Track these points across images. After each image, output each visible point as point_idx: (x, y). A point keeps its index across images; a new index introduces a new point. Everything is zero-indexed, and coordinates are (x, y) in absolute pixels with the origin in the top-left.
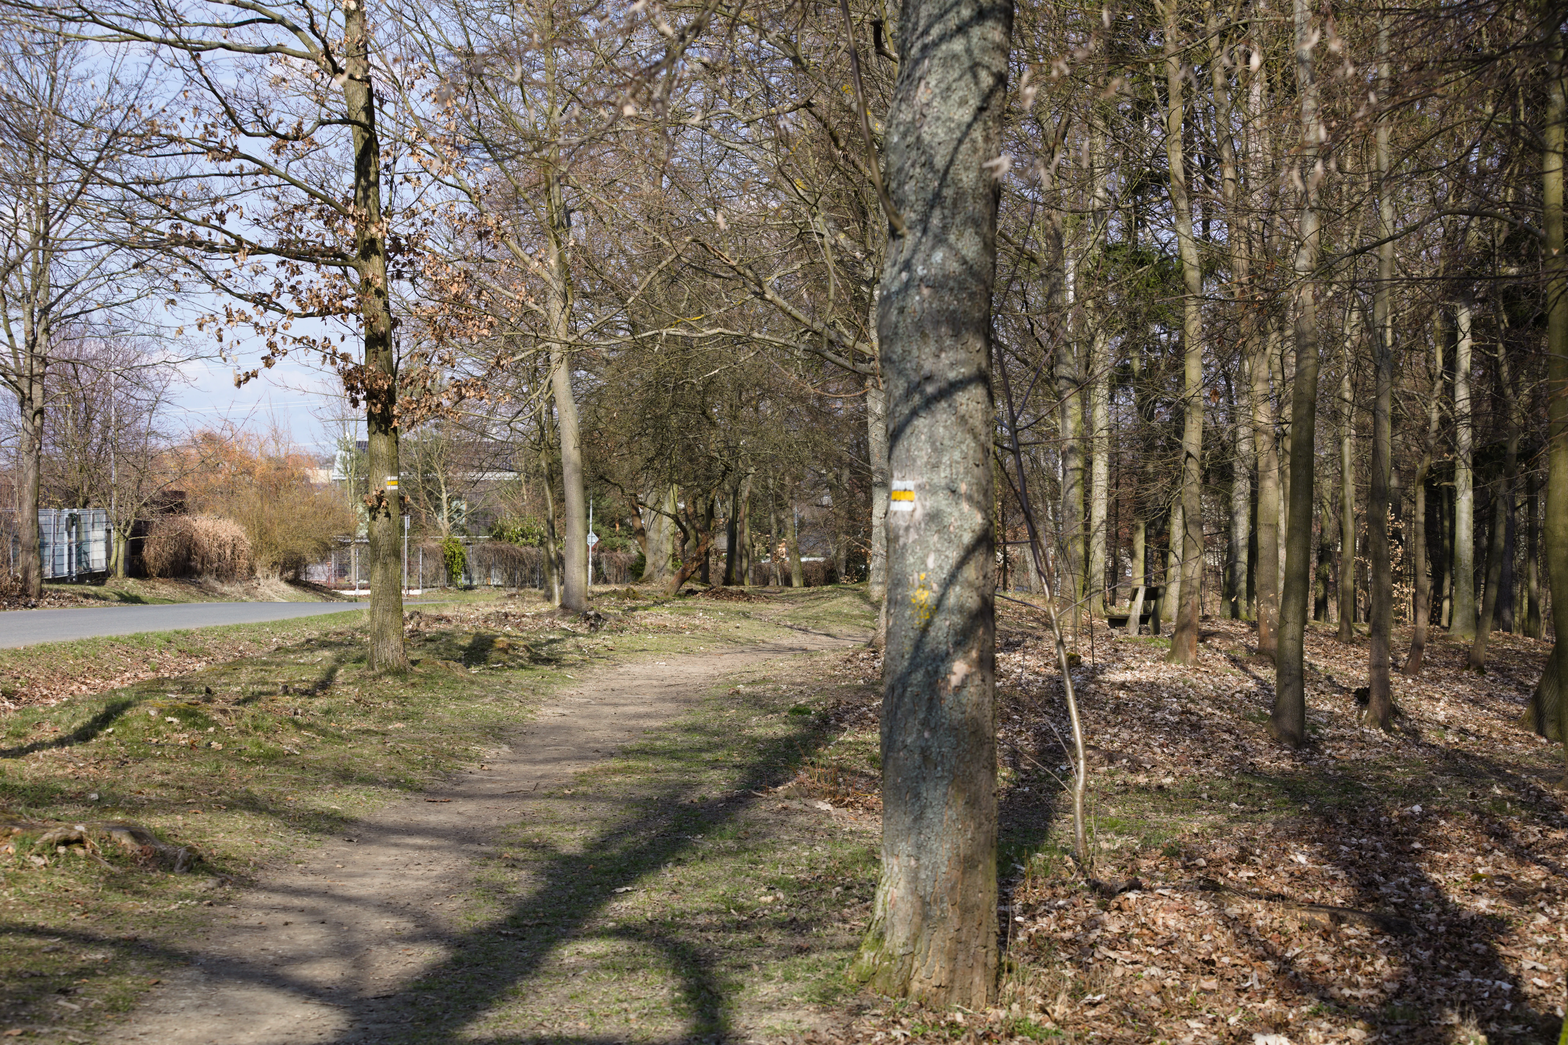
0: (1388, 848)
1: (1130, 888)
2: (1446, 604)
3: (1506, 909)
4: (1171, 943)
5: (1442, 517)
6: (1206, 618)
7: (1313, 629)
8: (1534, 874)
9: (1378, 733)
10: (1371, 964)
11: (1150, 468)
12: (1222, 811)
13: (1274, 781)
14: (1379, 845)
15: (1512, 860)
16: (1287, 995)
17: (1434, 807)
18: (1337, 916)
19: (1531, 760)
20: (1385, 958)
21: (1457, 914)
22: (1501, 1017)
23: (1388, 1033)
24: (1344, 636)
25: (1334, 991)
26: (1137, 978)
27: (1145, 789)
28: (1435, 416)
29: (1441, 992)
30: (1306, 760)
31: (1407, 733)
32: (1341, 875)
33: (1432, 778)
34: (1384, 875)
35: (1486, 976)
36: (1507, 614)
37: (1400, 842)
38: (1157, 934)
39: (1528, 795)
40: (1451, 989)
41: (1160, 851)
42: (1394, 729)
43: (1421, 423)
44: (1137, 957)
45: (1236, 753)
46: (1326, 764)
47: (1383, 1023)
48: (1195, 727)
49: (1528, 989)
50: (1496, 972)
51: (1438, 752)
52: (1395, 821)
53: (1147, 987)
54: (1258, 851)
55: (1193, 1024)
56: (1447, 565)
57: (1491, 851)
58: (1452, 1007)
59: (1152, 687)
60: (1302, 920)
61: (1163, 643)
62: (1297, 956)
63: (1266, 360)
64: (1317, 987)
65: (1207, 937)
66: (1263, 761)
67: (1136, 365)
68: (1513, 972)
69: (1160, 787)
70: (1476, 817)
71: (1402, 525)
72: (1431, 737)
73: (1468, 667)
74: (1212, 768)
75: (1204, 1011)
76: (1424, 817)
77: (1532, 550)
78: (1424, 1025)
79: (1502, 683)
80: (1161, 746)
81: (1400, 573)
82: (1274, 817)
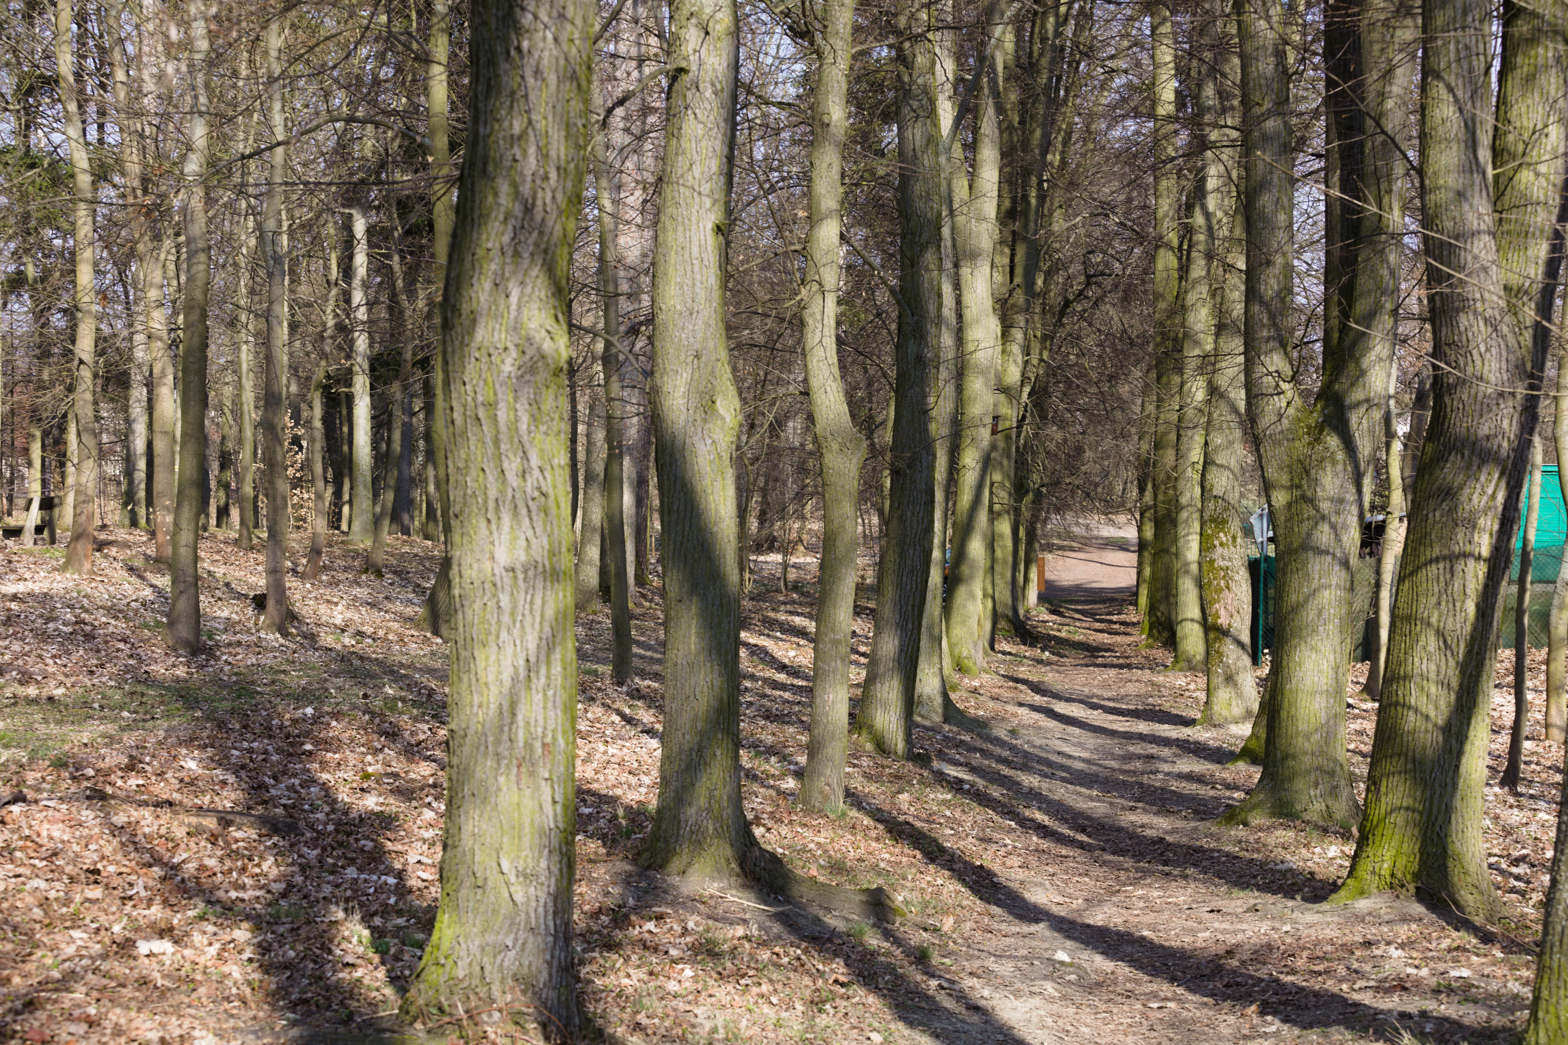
0: (279, 750)
1: (15, 800)
2: (346, 509)
3: (394, 805)
4: (55, 854)
5: (341, 424)
6: (104, 527)
7: (214, 536)
8: (423, 770)
9: (273, 638)
10: (259, 865)
11: (45, 376)
12: (114, 720)
13: (167, 689)
14: (270, 748)
15: (402, 758)
16: (173, 900)
17: (326, 709)
18: (225, 821)
19: (425, 660)
20: (272, 859)
21: (346, 813)
22: (385, 911)
23: (273, 932)
24: (244, 544)
25: (221, 894)
26: (19, 891)
27: (35, 701)
28: (331, 323)
29: (327, 890)
30: (202, 667)
31: (305, 637)
32: (231, 779)
33: (326, 680)
34: (275, 777)
35: (372, 872)
36: (406, 518)
37: (291, 744)
38: (41, 846)
39: (420, 693)
40: (338, 886)
41: (47, 763)
42: (291, 634)
43: (319, 329)
44: (20, 870)
45: (131, 662)
46: (222, 670)
47: (268, 923)
48: (89, 637)
49: (413, 882)
50: (382, 867)
51: (333, 655)
52: (287, 723)
53: (30, 900)
54: (148, 759)
55: (76, 934)
56: (346, 471)
57: (381, 750)
58: (337, 904)
59: (45, 598)
60: (189, 825)
61: (58, 552)
62: (183, 861)
63: (160, 265)
64: (204, 891)
65: (92, 847)
66: (158, 669)
67: (31, 271)
68: (398, 866)
69: (50, 699)
70: (367, 717)
71: (301, 432)
72: (327, 639)
73: (366, 571)
74: (105, 678)
75: (87, 921)
76: (316, 720)
77: (430, 455)
78: (308, 922)
79: (400, 586)
80: (54, 657)
81: (300, 479)
82: (166, 725)
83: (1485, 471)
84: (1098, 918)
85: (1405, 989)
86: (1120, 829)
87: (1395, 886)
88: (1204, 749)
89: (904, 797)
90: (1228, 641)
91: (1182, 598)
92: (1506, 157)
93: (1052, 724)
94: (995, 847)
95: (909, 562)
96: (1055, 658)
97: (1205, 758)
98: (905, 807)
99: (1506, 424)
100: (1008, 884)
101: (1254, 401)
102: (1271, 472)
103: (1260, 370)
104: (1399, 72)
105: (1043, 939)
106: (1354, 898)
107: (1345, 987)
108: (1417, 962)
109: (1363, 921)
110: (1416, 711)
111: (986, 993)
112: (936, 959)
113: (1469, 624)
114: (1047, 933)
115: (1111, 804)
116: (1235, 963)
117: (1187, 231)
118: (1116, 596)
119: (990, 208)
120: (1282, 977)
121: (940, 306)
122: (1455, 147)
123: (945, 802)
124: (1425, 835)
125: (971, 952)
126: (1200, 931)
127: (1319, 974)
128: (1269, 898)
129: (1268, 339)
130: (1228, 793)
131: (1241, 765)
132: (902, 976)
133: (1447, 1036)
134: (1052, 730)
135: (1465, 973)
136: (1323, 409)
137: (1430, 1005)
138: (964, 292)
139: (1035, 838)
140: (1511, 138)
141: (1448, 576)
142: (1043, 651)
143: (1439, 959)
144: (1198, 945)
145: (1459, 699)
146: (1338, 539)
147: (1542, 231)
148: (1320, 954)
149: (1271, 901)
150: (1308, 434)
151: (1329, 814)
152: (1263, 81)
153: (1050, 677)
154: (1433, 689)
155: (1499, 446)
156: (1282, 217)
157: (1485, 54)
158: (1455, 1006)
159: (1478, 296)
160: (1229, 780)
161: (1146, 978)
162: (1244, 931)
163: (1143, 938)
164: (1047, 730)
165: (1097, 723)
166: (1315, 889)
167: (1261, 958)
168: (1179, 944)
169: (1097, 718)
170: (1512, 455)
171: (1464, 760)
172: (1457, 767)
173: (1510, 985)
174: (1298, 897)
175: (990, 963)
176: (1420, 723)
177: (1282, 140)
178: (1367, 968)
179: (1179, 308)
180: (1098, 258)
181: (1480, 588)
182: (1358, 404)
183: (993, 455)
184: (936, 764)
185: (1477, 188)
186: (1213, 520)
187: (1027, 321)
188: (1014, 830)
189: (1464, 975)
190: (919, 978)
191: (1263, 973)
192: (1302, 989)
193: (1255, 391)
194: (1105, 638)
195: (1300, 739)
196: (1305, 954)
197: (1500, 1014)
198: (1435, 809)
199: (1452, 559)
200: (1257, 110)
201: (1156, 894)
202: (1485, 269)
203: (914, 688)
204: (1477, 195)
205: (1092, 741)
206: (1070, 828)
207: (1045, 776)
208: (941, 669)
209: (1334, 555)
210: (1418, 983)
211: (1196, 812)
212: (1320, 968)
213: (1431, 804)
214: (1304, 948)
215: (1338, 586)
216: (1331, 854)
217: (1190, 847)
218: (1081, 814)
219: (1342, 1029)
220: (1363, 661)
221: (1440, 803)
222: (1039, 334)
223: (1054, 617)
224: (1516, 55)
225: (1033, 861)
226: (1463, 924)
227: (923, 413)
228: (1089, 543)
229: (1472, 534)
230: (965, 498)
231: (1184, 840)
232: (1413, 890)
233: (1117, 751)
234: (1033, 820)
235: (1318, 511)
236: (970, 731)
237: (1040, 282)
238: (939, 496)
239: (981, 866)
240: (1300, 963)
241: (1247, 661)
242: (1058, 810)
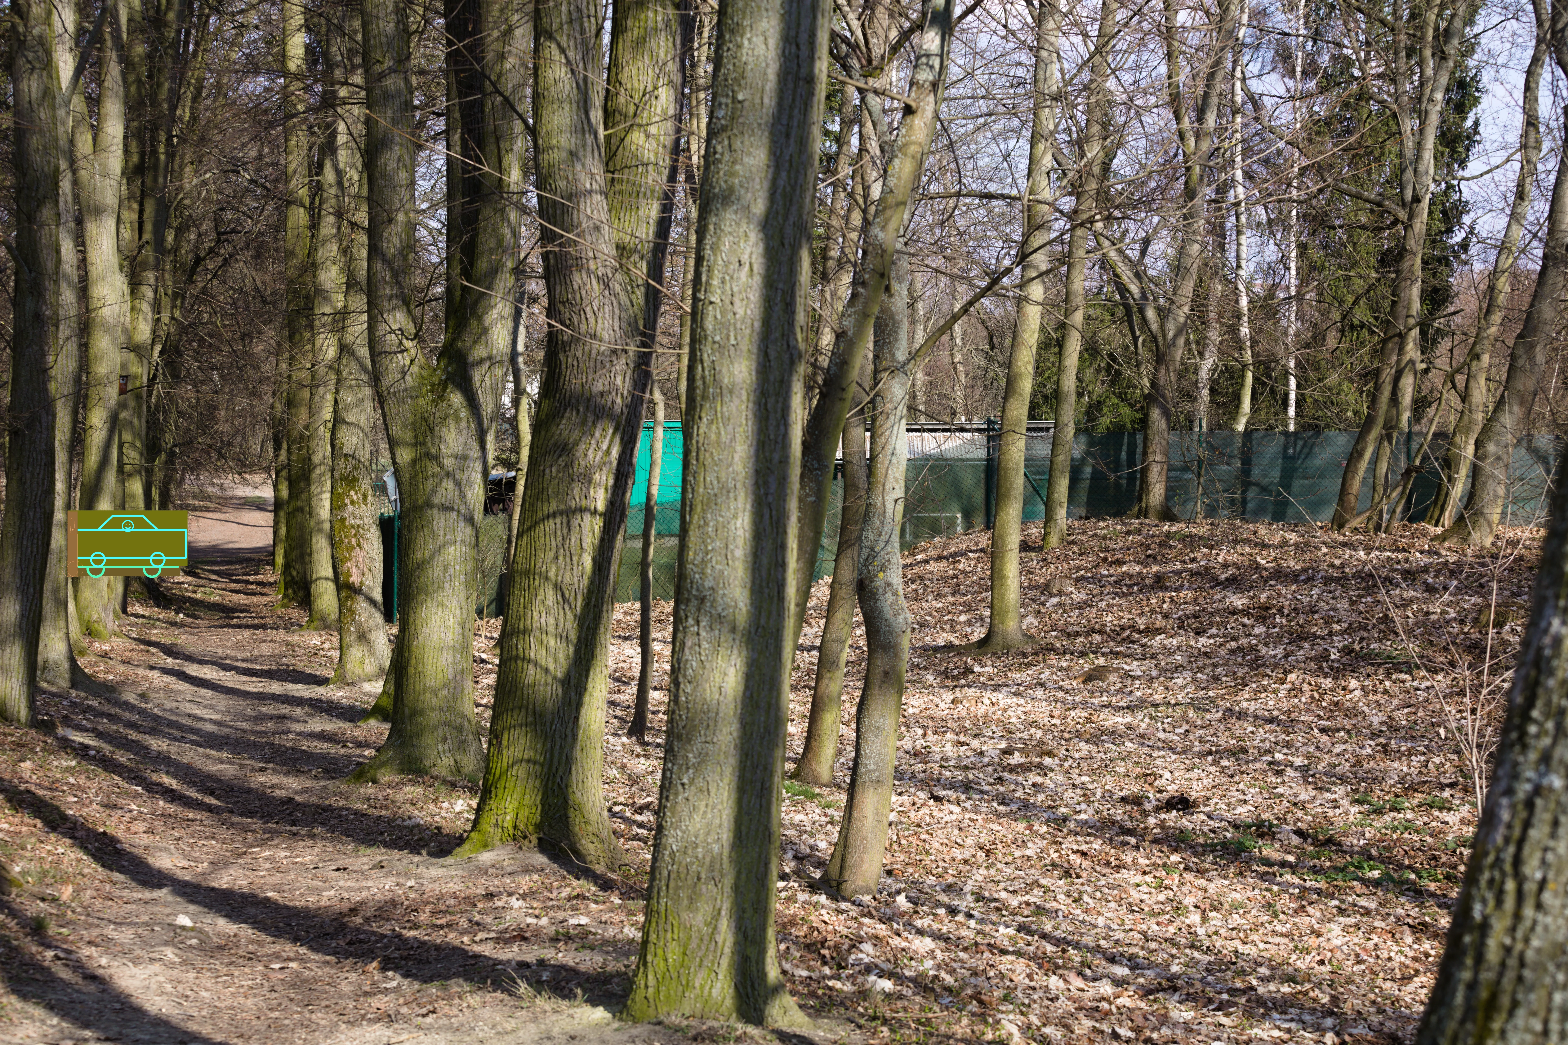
83: (599, 427)
84: (223, 881)
85: (525, 939)
86: (250, 791)
87: (517, 837)
88: (337, 708)
89: (27, 765)
90: (360, 599)
91: (315, 557)
92: (618, 117)
93: (183, 686)
94: (119, 813)
95: (29, 525)
96: (190, 620)
97: (337, 717)
98: (26, 775)
99: (619, 380)
100: (133, 850)
101: (377, 359)
102: (396, 431)
103: (383, 328)
104: (518, 32)
105: (166, 905)
106: (478, 851)
107: (466, 939)
108: (537, 912)
109: (486, 873)
110: (536, 664)
111: (104, 961)
112: (53, 930)
113: (586, 577)
114: (170, 898)
115: (241, 765)
116: (359, 920)
117: (317, 189)
118: (253, 556)
119: (115, 162)
120: (404, 932)
121: (59, 261)
122: (567, 107)
123: (69, 770)
124: (546, 786)
125: (90, 920)
126: (325, 890)
127: (441, 927)
128: (396, 854)
129: (391, 297)
130: (358, 751)
131: (373, 723)
132: (16, 949)
133: (563, 984)
134: (183, 693)
135: (584, 920)
136: (446, 367)
137: (547, 953)
138: (89, 249)
139: (161, 803)
140: (622, 99)
141: (565, 531)
142: (177, 613)
143: (559, 907)
144: (323, 904)
145: (577, 651)
146: (462, 496)
147: (653, 191)
148: (443, 908)
149: (397, 857)
150: (432, 391)
151: (458, 769)
152: (384, 39)
153: (183, 639)
154: (552, 642)
155: (613, 402)
156: (403, 175)
157: (596, 17)
158: (572, 954)
159: (591, 254)
160: (361, 738)
161: (269, 939)
162: (369, 888)
163: (268, 899)
164: (178, 692)
165: (229, 685)
166: (441, 843)
167: (385, 915)
168: (303, 903)
169: (229, 679)
170: (625, 411)
171: (583, 711)
172: (577, 718)
173: (626, 930)
174: (424, 852)
175: (110, 931)
176: (540, 677)
177: (403, 99)
178: (488, 919)
179: (311, 266)
180: (229, 215)
181: (596, 542)
182: (481, 361)
183: (123, 415)
184: (61, 731)
185: (589, 149)
186: (344, 478)
187: (157, 279)
188: (141, 795)
189: (583, 922)
190: (34, 949)
191: (386, 929)
192: (424, 943)
193: (378, 349)
194: (242, 599)
195: (428, 695)
196: (428, 909)
197: (615, 959)
198: (555, 760)
199: (569, 513)
200: (378, 68)
201: (283, 854)
202: (597, 228)
203: (36, 654)
204: (589, 155)
205: (224, 702)
206: (199, 792)
207: (175, 739)
208: (67, 634)
209: (459, 511)
210: (537, 933)
211: (326, 771)
212: (443, 921)
213: (552, 755)
214: (428, 903)
215: (463, 542)
216: (458, 808)
217: (318, 806)
218: (210, 777)
219: (461, 981)
220: (497, 616)
221: (560, 754)
222: (170, 292)
223: (190, 579)
224: (626, 18)
225: (159, 826)
226: (585, 872)
227: (42, 373)
228: (224, 502)
229: (588, 489)
230: (93, 459)
231: (314, 800)
232: (535, 841)
233: (249, 712)
234: (160, 785)
235: (442, 468)
236: (97, 695)
237: (170, 238)
238: (61, 457)
239: (104, 833)
240: (424, 917)
241: (379, 618)
242: (186, 773)
